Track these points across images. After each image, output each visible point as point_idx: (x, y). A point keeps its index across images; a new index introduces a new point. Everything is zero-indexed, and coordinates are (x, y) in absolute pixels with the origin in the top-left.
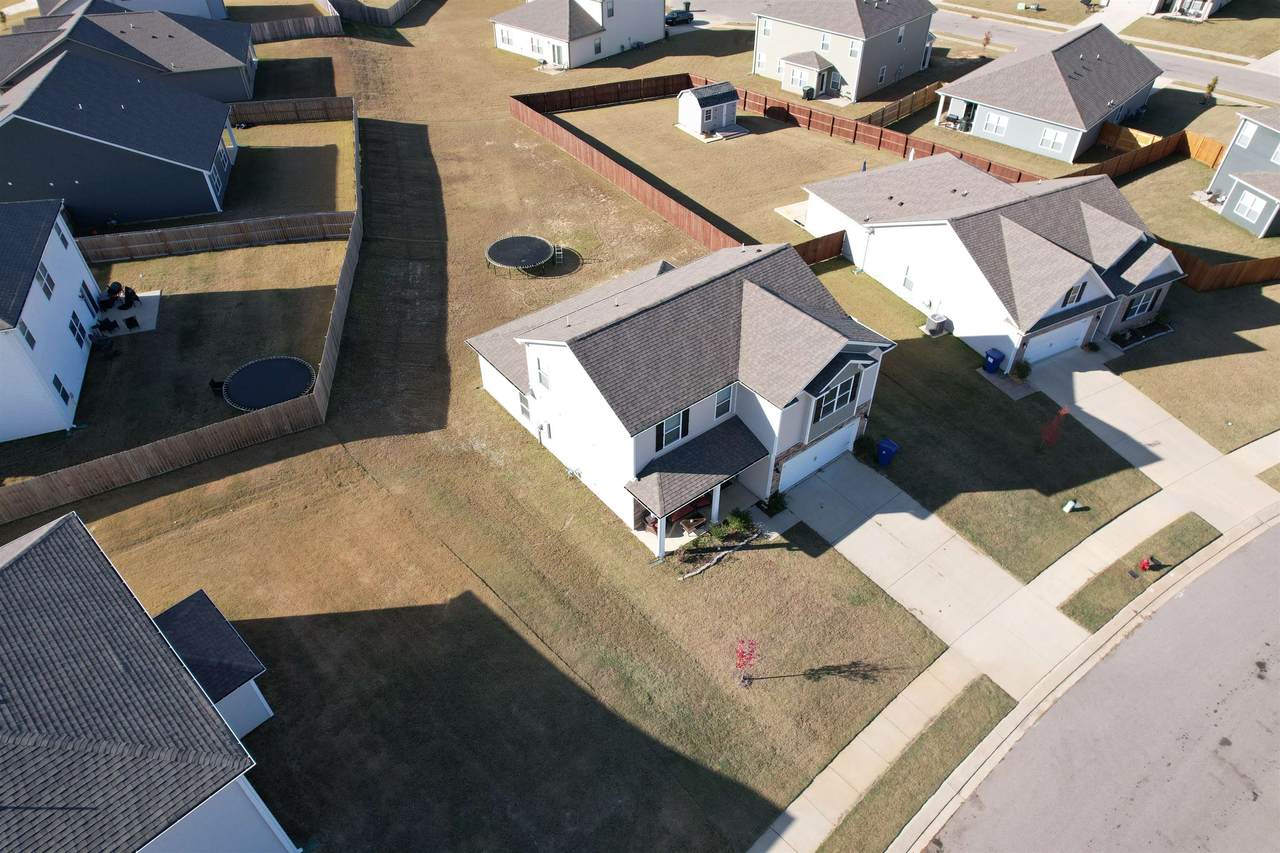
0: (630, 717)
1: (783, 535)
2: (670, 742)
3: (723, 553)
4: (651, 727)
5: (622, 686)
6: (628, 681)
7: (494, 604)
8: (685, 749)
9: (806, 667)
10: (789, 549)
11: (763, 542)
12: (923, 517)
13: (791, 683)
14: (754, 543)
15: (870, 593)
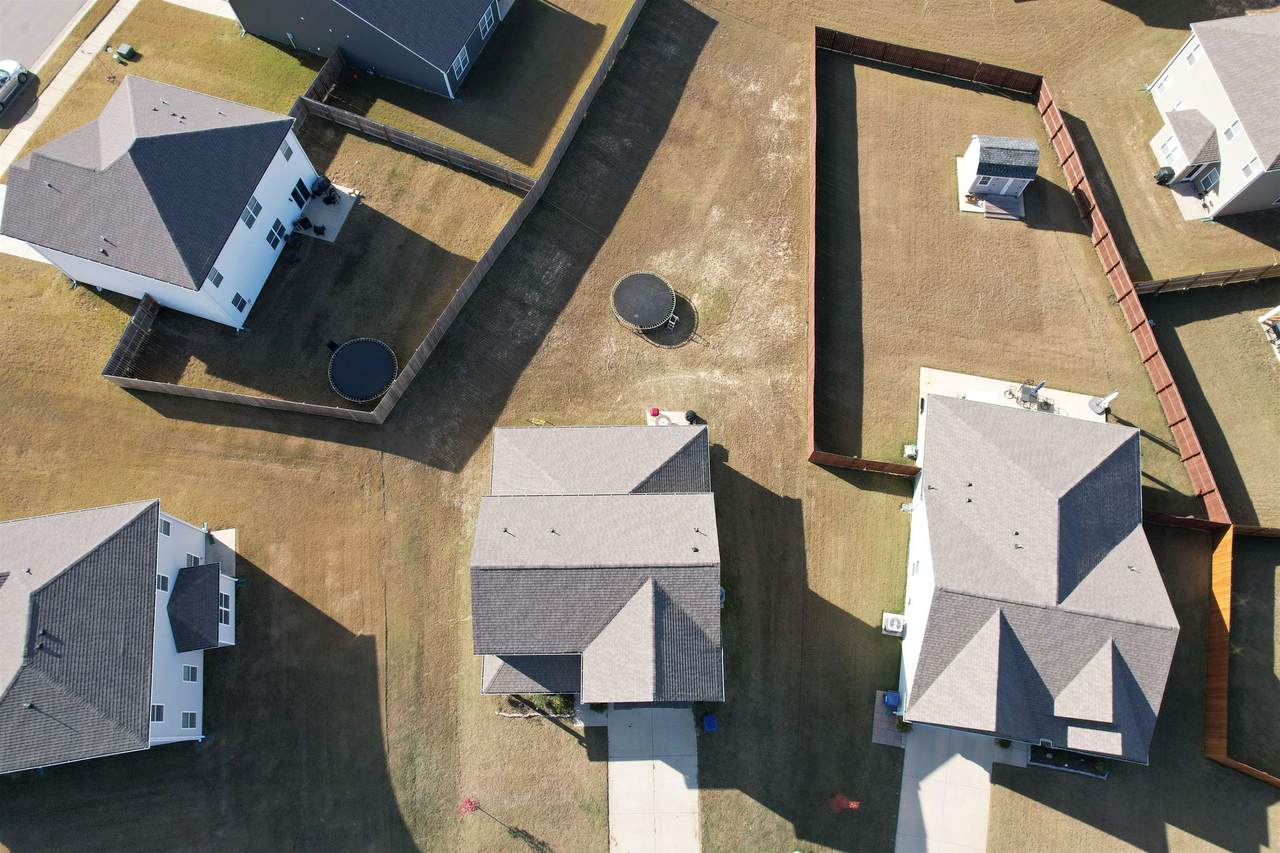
0: (395, 783)
1: (586, 729)
2: (404, 812)
3: (536, 714)
4: (401, 797)
5: (406, 760)
6: (411, 759)
7: (381, 654)
8: (408, 820)
9: (514, 824)
10: (580, 743)
11: (568, 724)
12: (690, 786)
13: (497, 826)
14: (563, 721)
15: (599, 809)
